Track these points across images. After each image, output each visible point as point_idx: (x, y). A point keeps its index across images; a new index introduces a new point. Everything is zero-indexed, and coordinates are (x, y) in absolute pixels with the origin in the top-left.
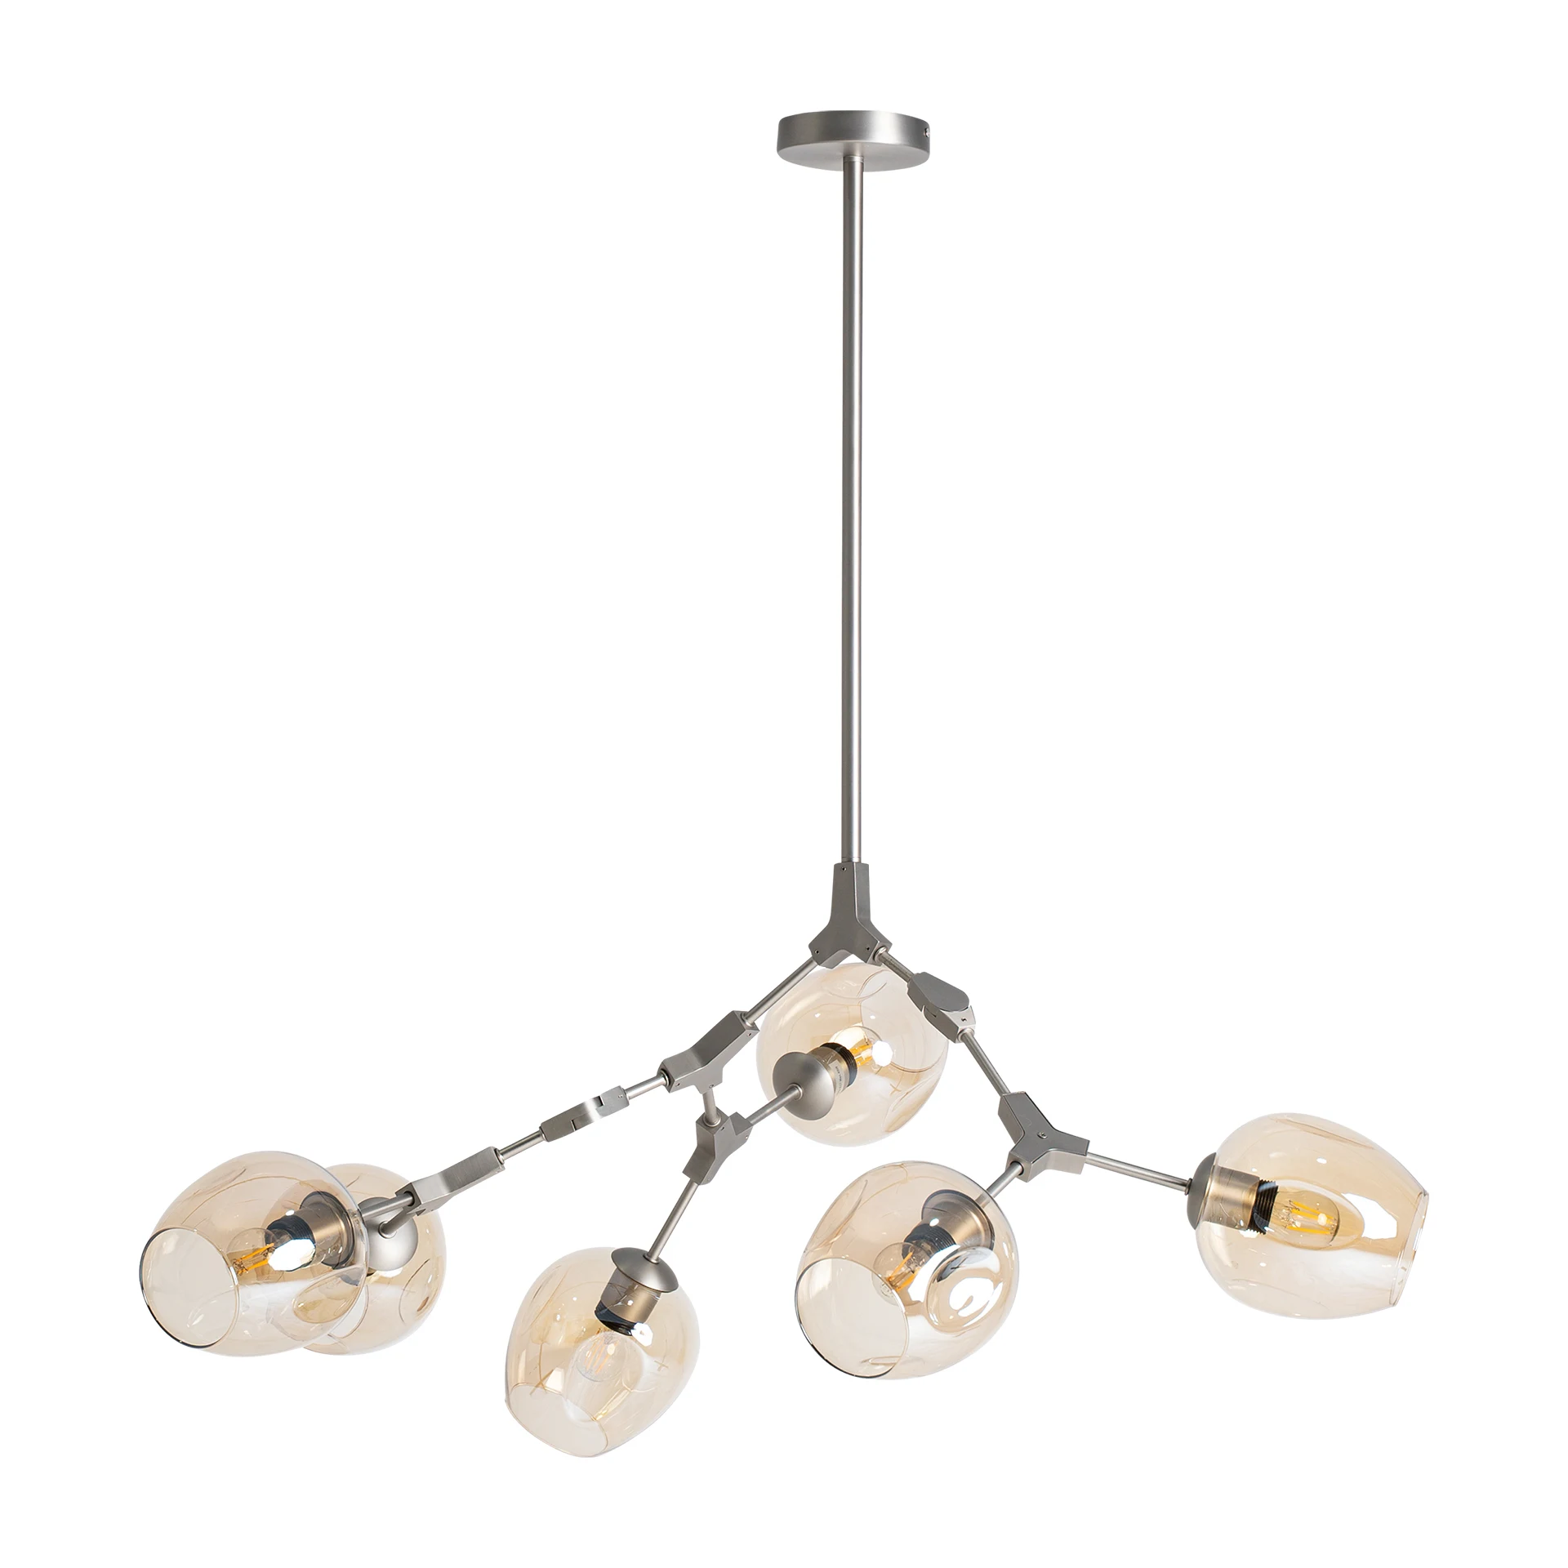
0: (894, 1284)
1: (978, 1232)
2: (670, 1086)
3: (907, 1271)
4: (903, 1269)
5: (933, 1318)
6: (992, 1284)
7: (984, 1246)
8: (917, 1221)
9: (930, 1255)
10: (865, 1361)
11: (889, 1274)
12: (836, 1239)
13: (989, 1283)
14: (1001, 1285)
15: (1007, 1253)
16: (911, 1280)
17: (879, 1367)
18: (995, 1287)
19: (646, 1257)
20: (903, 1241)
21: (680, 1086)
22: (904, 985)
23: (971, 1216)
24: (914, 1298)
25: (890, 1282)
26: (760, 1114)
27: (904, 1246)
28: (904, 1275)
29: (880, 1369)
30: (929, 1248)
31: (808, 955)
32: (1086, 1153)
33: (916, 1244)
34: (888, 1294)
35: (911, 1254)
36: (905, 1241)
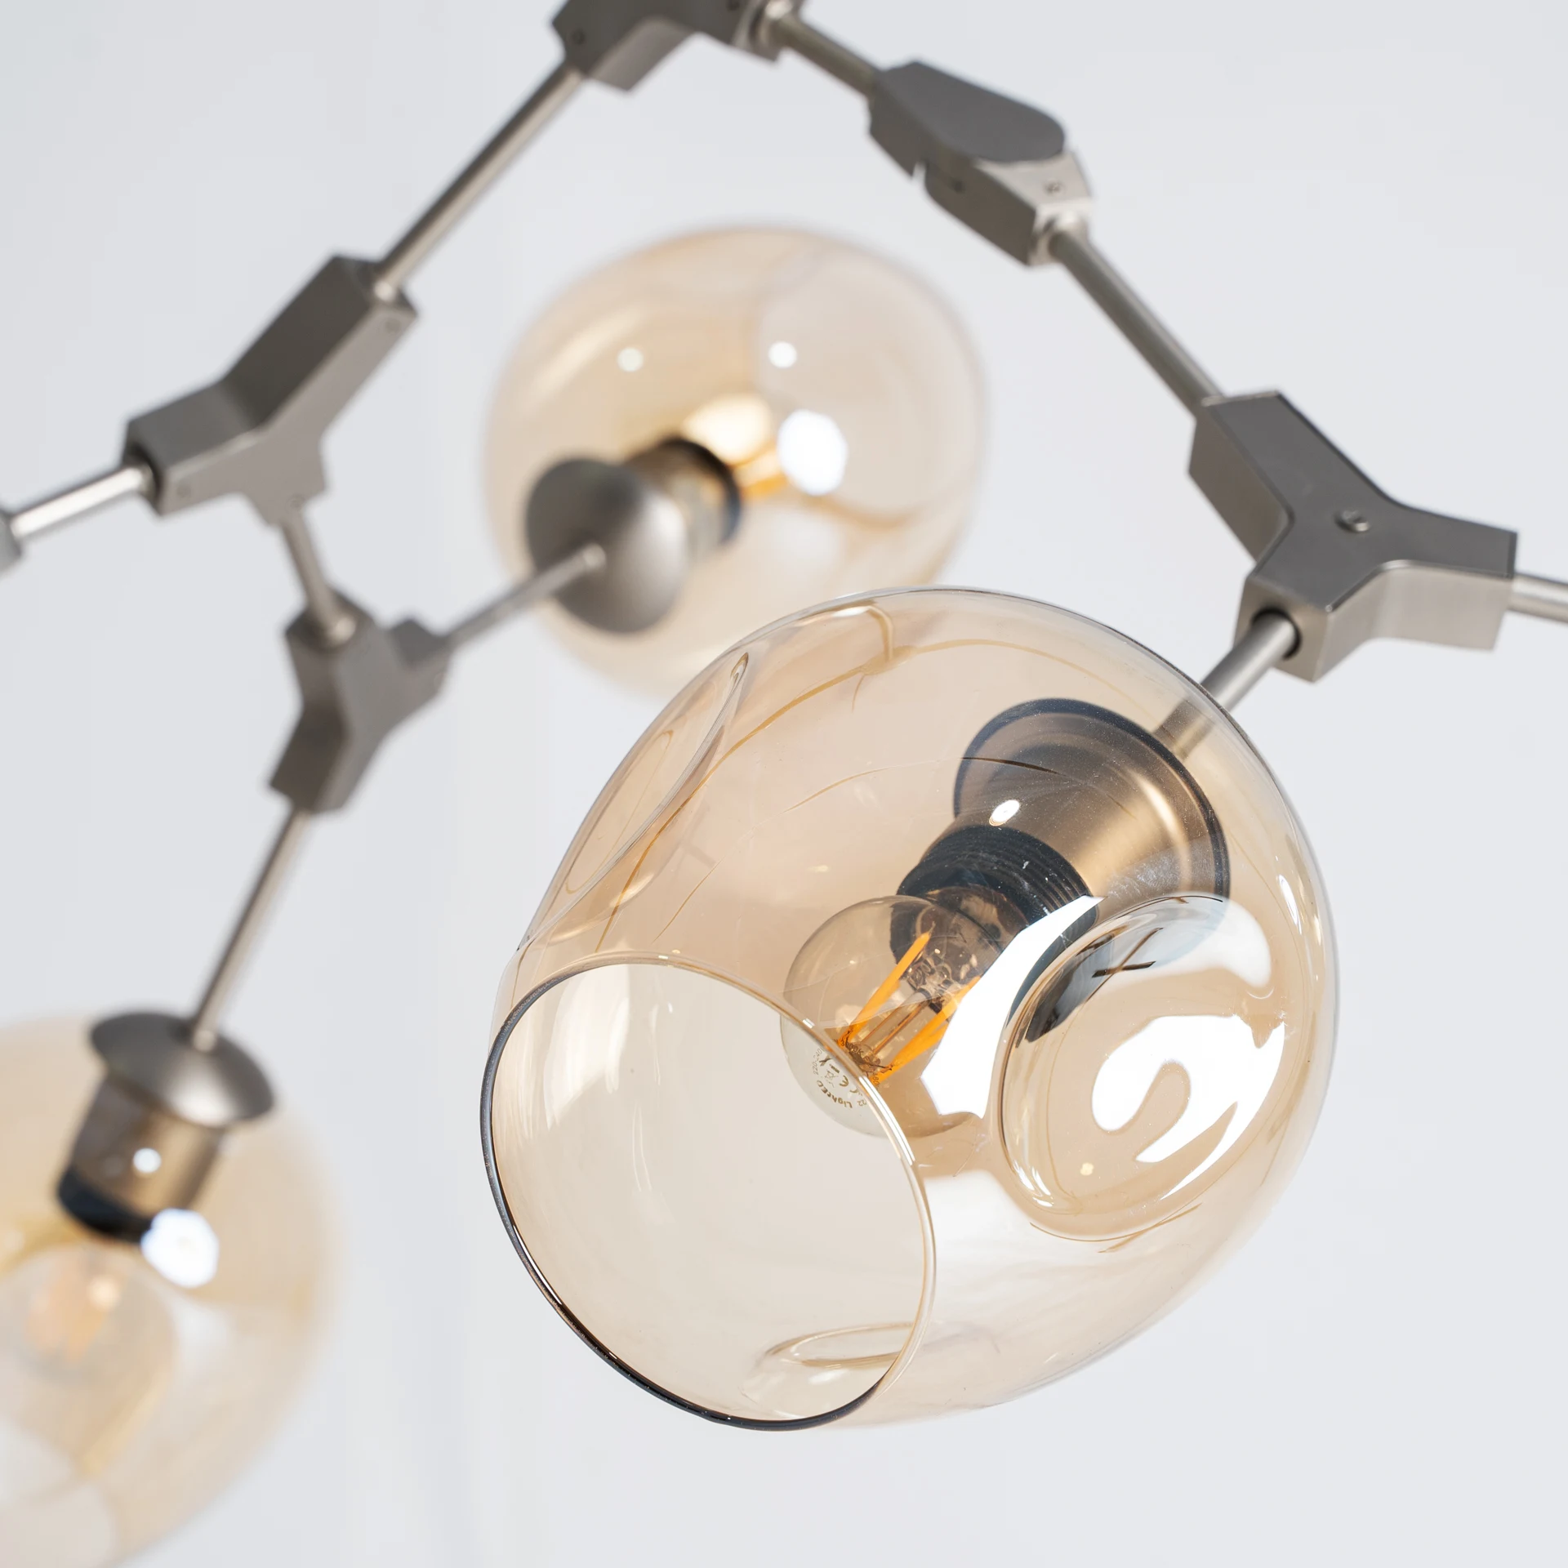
0: (865, 1054)
1: (1165, 844)
2: (155, 495)
3: (912, 1009)
4: (898, 999)
5: (1030, 1181)
6: (1246, 1031)
7: (1196, 886)
8: (940, 820)
9: (994, 939)
10: (777, 1350)
11: (846, 1016)
12: (632, 892)
13: (1237, 1029)
14: (1278, 1036)
15: (1295, 917)
16: (934, 1038)
17: (828, 1376)
18: (1260, 1039)
19: (181, 1030)
20: (893, 891)
21: (193, 497)
22: (852, 109)
23: (1141, 794)
24: (946, 1104)
25: (848, 1045)
26: (482, 621)
27: (896, 907)
28: (901, 1021)
29: (834, 1389)
30: (989, 913)
31: (549, 52)
32: (1509, 571)
33: (942, 902)
34: (848, 1096)
35: (923, 939)
36: (899, 892)
